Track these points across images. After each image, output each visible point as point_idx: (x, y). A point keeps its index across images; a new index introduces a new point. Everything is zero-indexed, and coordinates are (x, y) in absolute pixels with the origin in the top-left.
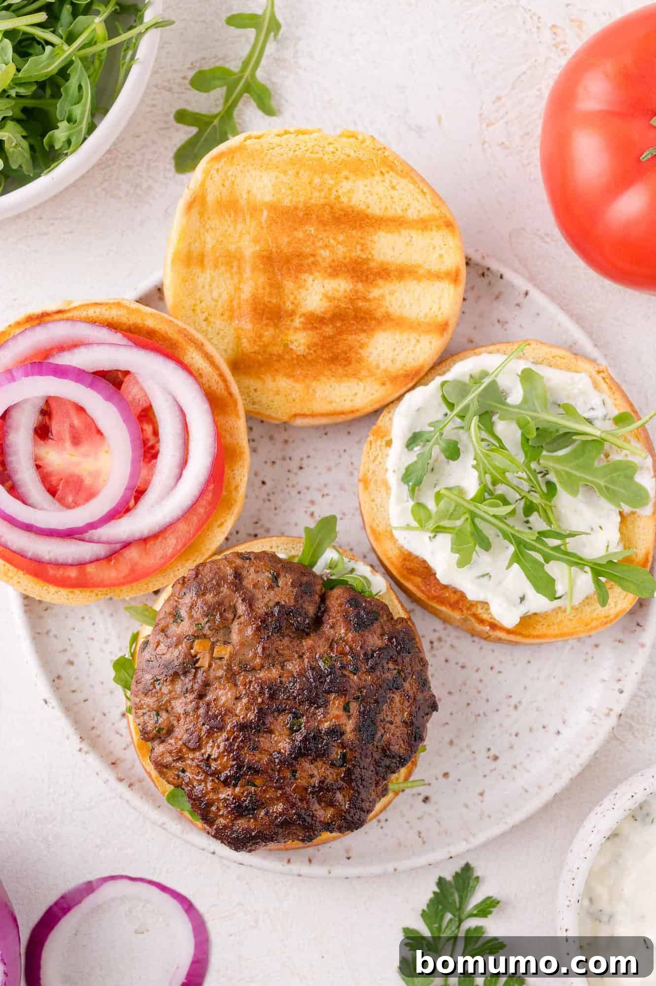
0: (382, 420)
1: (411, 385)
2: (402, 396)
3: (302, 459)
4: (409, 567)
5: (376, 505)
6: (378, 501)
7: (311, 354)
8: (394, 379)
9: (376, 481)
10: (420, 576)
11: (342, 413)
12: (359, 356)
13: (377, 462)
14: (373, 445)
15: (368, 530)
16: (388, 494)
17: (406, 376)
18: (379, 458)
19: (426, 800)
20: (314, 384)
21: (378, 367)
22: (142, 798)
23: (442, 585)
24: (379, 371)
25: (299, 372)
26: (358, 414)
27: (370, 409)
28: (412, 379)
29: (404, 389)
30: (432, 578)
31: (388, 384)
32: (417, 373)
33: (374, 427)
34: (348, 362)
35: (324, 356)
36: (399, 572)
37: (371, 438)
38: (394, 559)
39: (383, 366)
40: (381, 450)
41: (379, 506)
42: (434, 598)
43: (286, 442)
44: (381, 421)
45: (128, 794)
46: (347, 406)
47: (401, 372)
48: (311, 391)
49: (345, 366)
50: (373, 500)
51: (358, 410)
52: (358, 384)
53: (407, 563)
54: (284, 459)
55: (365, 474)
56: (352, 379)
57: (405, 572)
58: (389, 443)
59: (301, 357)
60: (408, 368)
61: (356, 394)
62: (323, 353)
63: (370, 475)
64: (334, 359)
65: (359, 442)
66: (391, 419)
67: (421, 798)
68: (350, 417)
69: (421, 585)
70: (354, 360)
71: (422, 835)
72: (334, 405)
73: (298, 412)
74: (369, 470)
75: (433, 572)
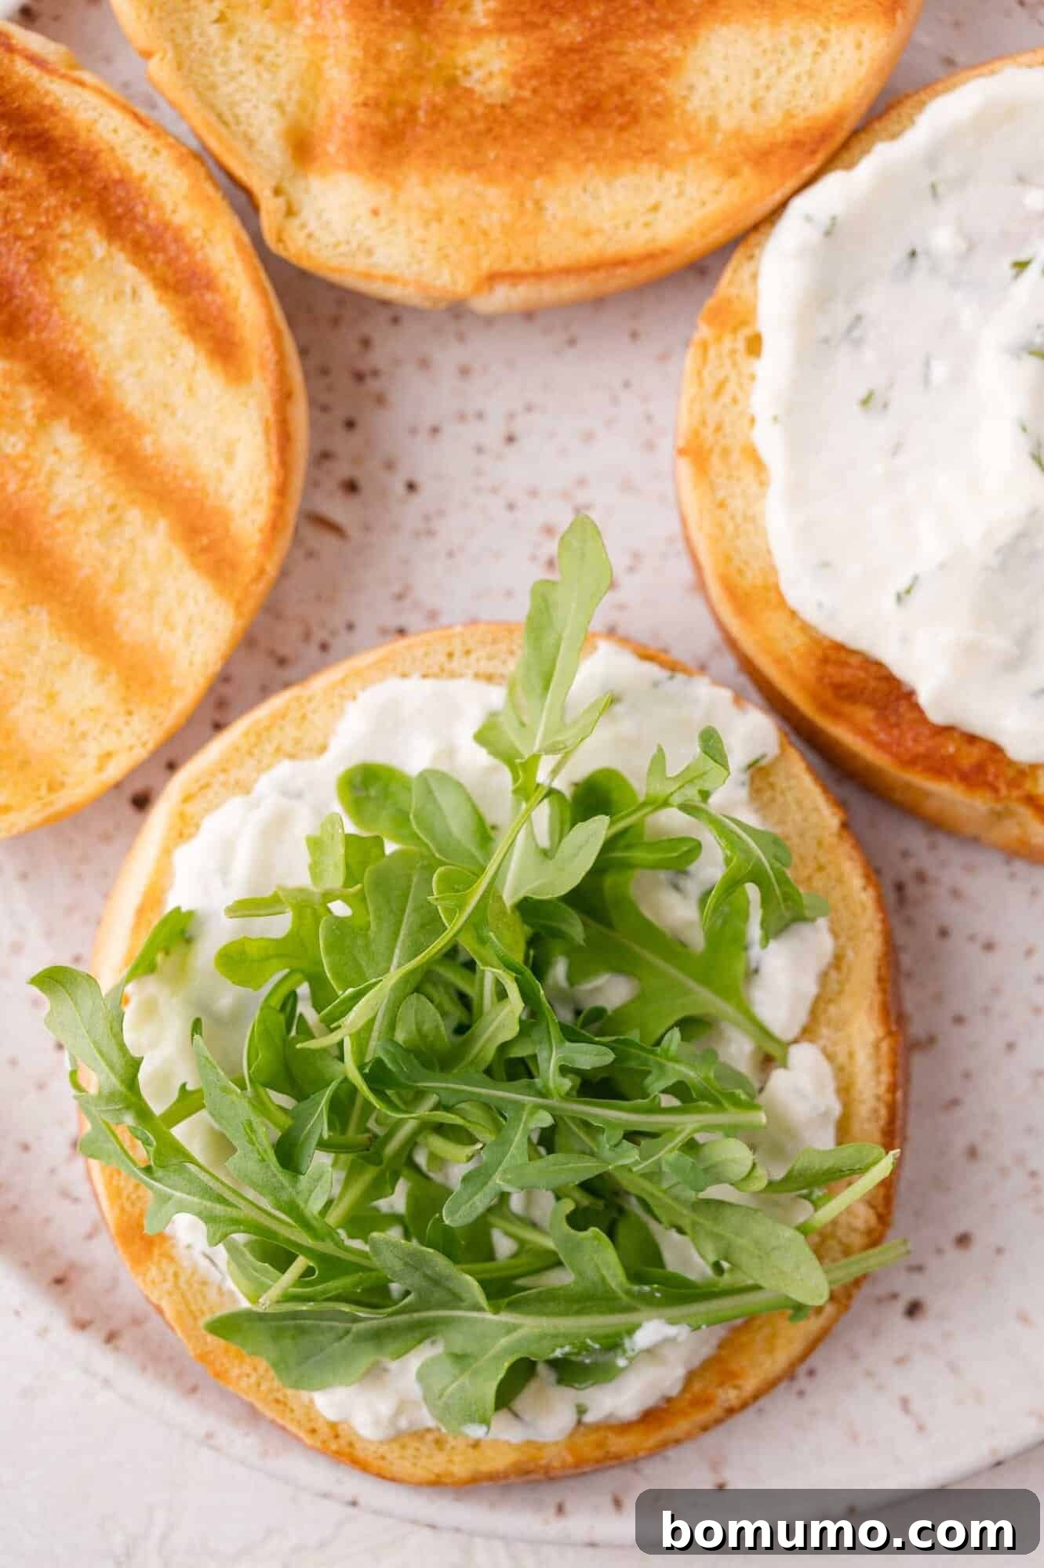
0: (730, 281)
1: (809, 169)
2: (783, 205)
3: (511, 416)
4: (837, 679)
5: (732, 517)
6: (737, 504)
7: (523, 100)
8: (762, 157)
9: (726, 452)
10: (871, 703)
11: (623, 262)
12: (659, 98)
13: (726, 398)
14: (712, 353)
15: (715, 589)
16: (763, 484)
17: (796, 144)
18: (732, 387)
19: (913, 1309)
20: (539, 183)
21: (712, 124)
22: (144, 1368)
23: (933, 725)
24: (719, 137)
25: (492, 155)
26: (666, 263)
27: (699, 244)
28: (813, 152)
29: (791, 184)
30: (903, 707)
31: (747, 171)
32: (825, 136)
33: (711, 302)
34: (631, 115)
35: (561, 104)
36: (815, 697)
37: (704, 331)
38: (796, 663)
39: (727, 122)
40: (735, 365)
41: (739, 519)
42: (912, 762)
43: (465, 371)
44: (730, 283)
45: (105, 1361)
46: (635, 238)
47: (780, 136)
48: (529, 205)
49: (622, 128)
50: (722, 505)
51: (666, 252)
52: (660, 178)
53: (831, 669)
54: (462, 417)
55: (696, 434)
56: (644, 166)
57: (829, 695)
58: (754, 345)
59: (498, 111)
60: (800, 122)
61: (655, 208)
62: (558, 95)
63: (708, 433)
64: (590, 112)
65: (664, 357)
66: (754, 277)
67: (901, 1305)
68: (646, 271)
69: (874, 728)
70: (645, 109)
71: (915, 1406)
72: (598, 241)
73: (500, 266)
74: (704, 423)
75: (905, 690)
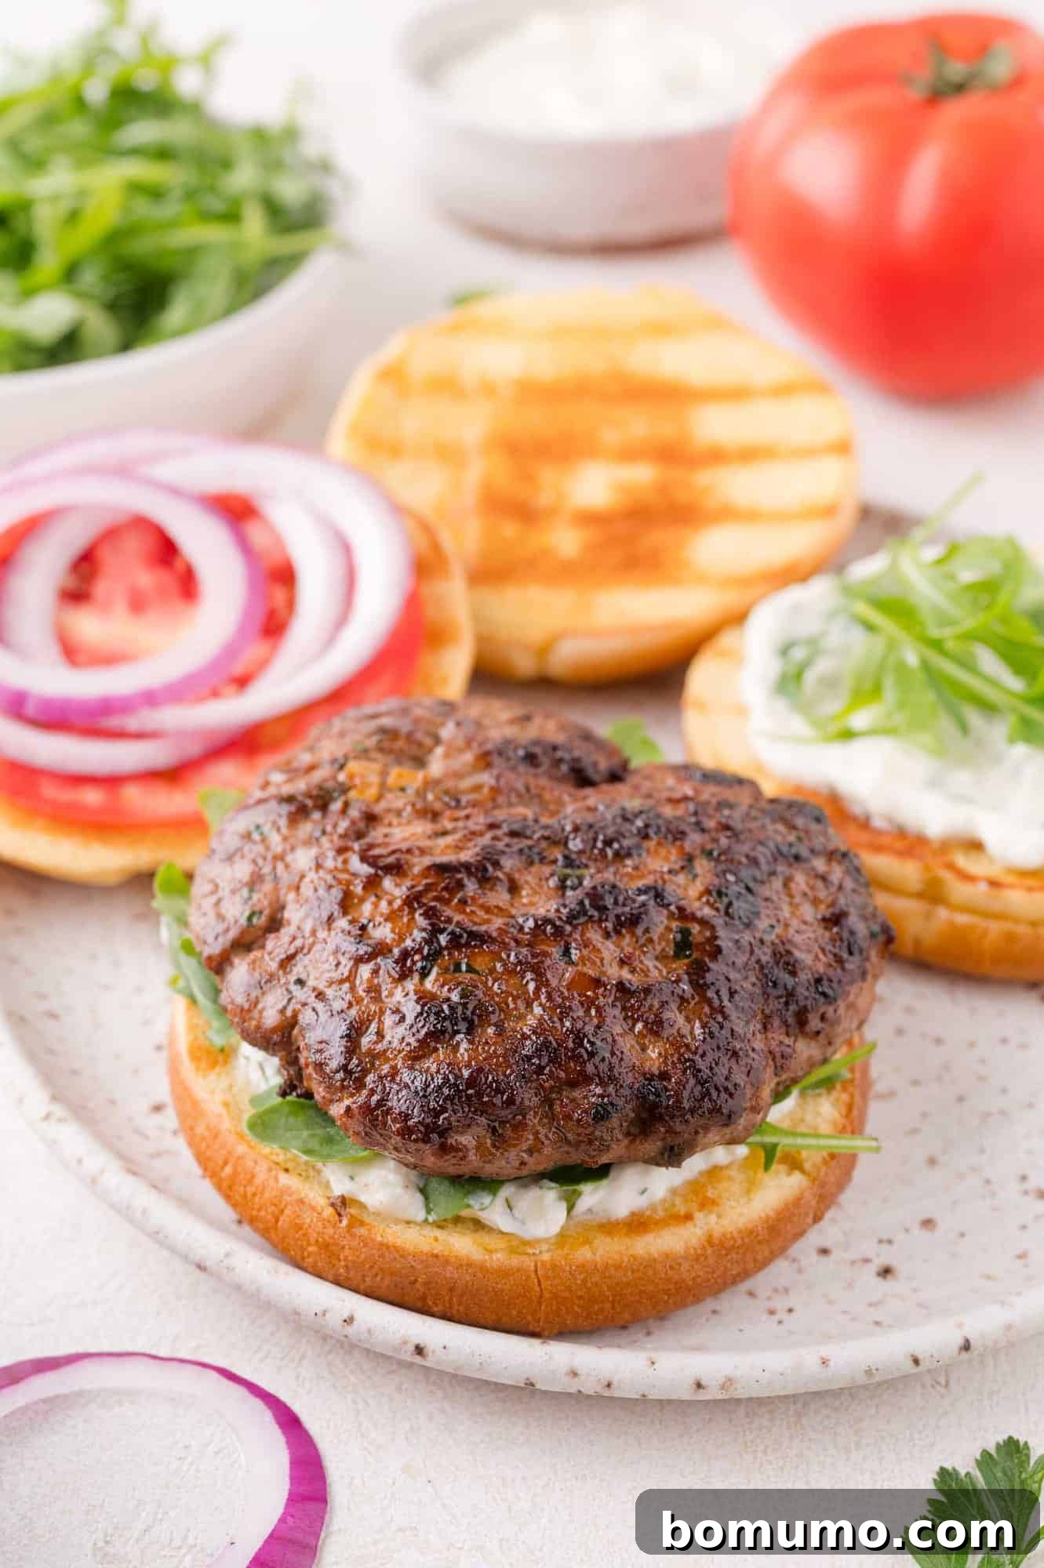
19: (886, 1272)
59: (572, 563)
64: (633, 563)
67: (873, 1268)
